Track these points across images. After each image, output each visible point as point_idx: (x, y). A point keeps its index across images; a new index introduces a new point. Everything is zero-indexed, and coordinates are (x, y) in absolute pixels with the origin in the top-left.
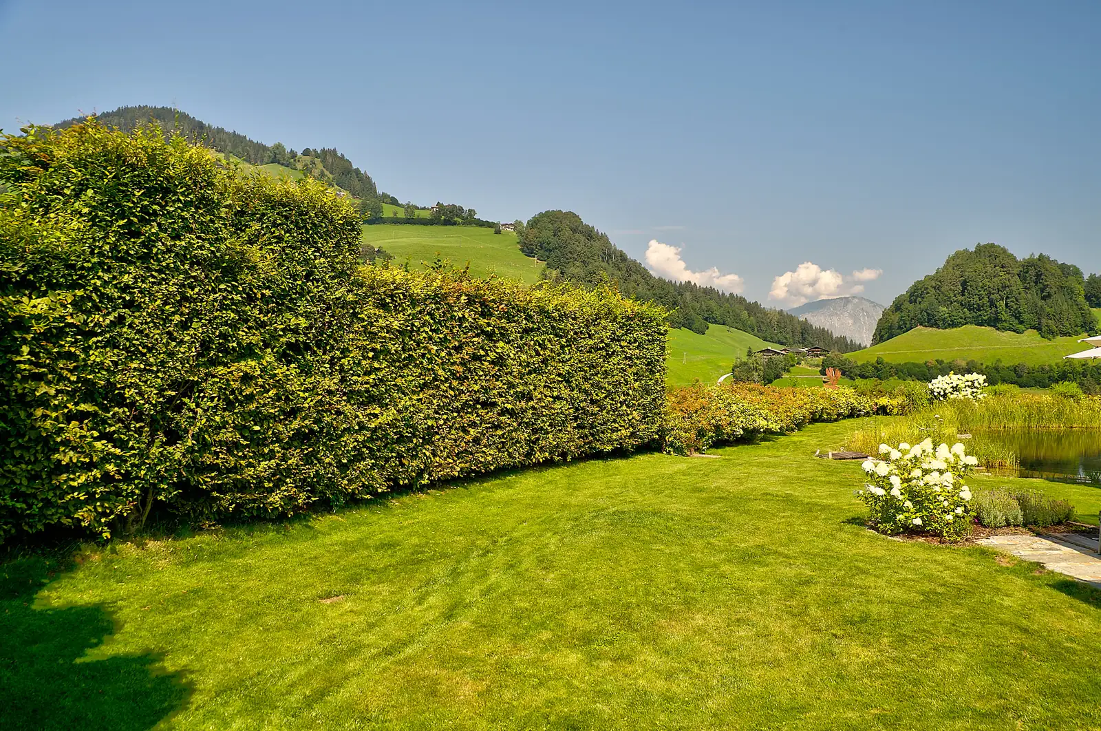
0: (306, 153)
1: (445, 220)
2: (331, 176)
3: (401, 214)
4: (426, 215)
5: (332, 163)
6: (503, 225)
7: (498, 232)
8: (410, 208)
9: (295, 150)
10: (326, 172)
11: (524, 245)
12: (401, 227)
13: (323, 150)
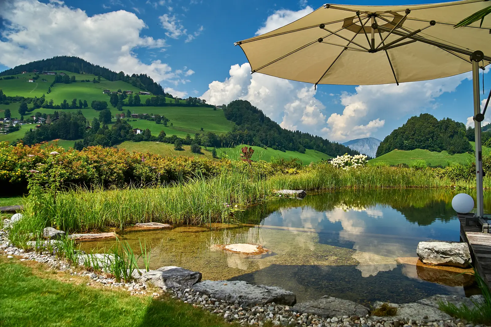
0: (134, 76)
1: (193, 104)
2: (144, 86)
3: (173, 101)
4: (184, 102)
5: (145, 81)
6: (217, 106)
7: (215, 110)
9: (129, 75)
10: (142, 84)
11: (226, 115)
12: (173, 107)
13: (141, 74)
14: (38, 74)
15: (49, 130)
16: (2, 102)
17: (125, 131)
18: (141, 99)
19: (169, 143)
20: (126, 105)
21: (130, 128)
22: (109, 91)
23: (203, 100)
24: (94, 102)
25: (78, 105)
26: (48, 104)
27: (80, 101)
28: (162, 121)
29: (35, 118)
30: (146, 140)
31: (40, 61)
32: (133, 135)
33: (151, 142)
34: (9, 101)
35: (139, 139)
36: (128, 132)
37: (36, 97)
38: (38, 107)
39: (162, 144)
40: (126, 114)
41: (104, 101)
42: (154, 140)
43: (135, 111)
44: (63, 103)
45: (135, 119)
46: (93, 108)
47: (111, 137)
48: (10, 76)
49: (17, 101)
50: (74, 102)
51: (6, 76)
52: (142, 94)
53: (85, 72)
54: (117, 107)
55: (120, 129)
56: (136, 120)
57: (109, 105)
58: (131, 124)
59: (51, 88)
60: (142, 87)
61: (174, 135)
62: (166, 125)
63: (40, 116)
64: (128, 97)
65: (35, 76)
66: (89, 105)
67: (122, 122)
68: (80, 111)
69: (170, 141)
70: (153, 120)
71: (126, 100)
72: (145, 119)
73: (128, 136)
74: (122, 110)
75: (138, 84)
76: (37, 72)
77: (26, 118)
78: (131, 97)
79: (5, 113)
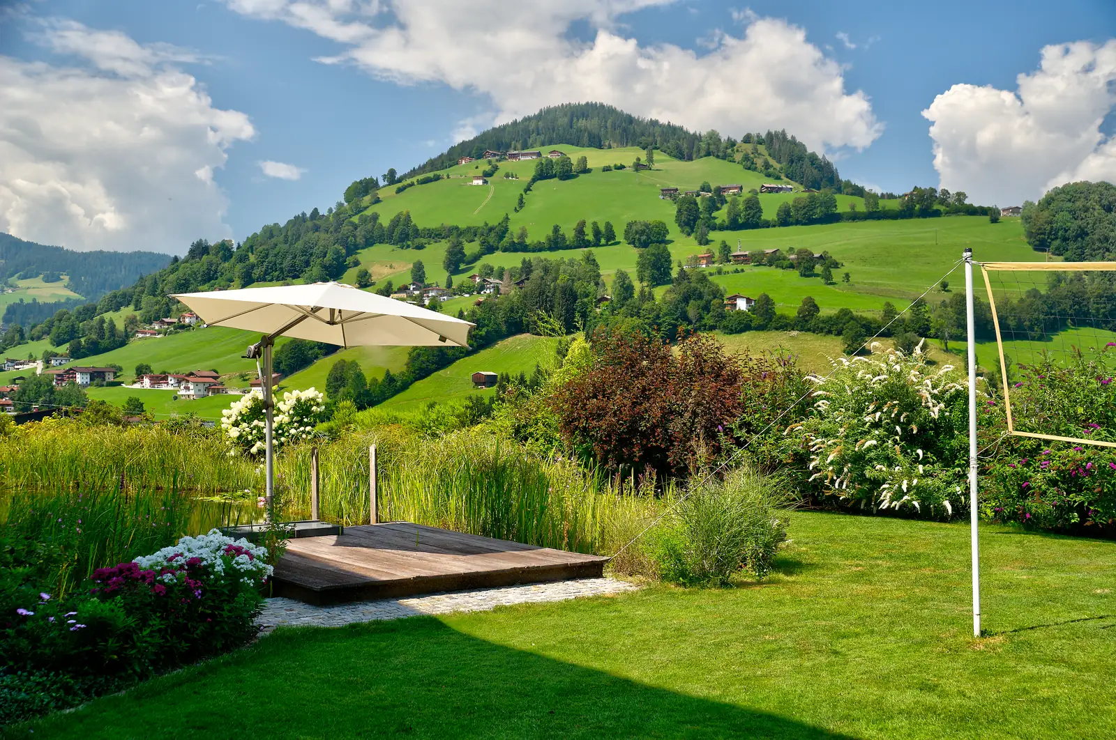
0: (747, 139)
1: (920, 209)
2: (778, 166)
3: (861, 206)
4: (894, 205)
5: (780, 150)
6: (1004, 210)
7: (995, 220)
8: (873, 198)
9: (733, 137)
10: (772, 162)
11: (1030, 235)
12: (860, 223)
13: (769, 134)
14: (497, 161)
15: (502, 312)
16: (409, 243)
17: (702, 303)
18: (762, 205)
19: (829, 332)
20: (722, 228)
21: (717, 294)
22: (677, 190)
23: (959, 194)
24: (630, 225)
25: (590, 237)
26: (516, 241)
27: (595, 224)
28: (818, 269)
29: (478, 280)
30: (761, 328)
31: (507, 125)
32: (722, 316)
33: (774, 334)
34: (423, 241)
35: (742, 326)
36: (706, 308)
37: (486, 225)
38: (490, 250)
39: (809, 336)
40: (717, 254)
41: (658, 219)
42: (784, 325)
43: (743, 242)
44: (551, 233)
45: (739, 267)
46: (629, 244)
47: (660, 324)
48: (431, 175)
49: (443, 238)
50: (580, 231)
51: (420, 177)
52: (771, 190)
53: (615, 142)
54: (693, 235)
55: (686, 300)
56: (742, 271)
57: (674, 232)
58: (720, 282)
59: (524, 196)
60: (771, 170)
61: (842, 310)
62: (828, 280)
63: (489, 275)
64: (727, 202)
65: (488, 168)
66: (620, 237)
67: (693, 279)
68: (590, 253)
69: (832, 327)
70: (792, 266)
71: (722, 215)
72: (771, 265)
73: (708, 320)
74: (707, 242)
75: (759, 162)
76: (495, 155)
77: (457, 280)
78: (734, 203)
79: (412, 272)
